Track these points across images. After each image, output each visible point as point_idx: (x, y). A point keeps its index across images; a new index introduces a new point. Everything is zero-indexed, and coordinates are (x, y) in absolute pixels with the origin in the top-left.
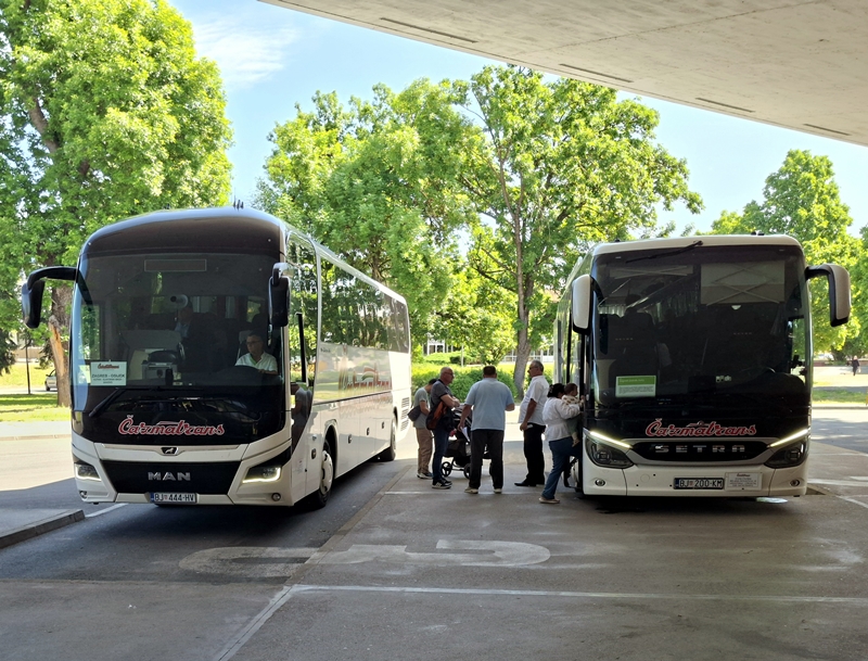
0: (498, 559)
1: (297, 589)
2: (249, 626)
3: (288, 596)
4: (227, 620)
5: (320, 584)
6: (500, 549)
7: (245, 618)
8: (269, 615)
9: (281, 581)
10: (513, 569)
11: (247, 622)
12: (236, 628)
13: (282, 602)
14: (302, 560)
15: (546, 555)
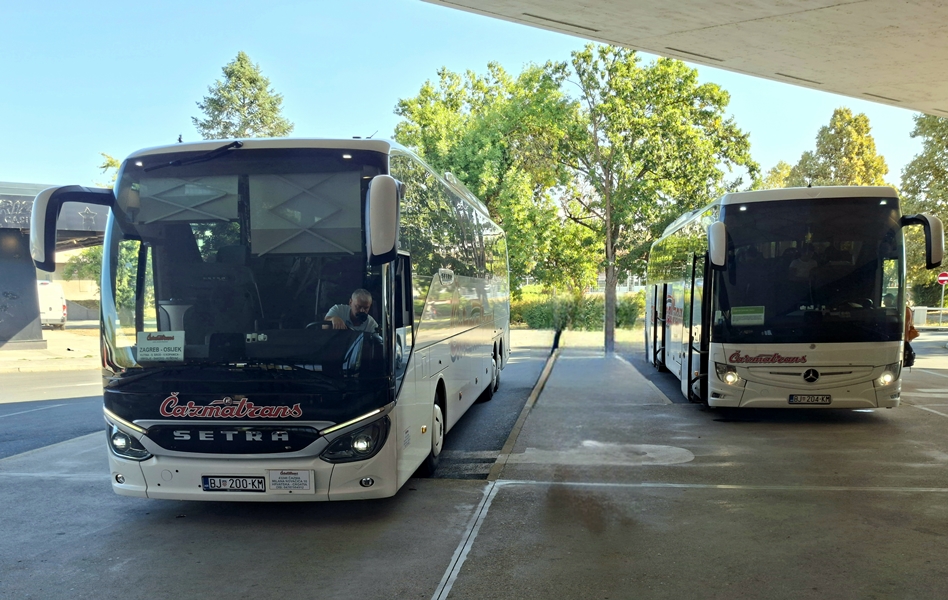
0: (652, 459)
1: (501, 483)
2: (478, 512)
3: (496, 489)
4: (458, 508)
5: (517, 479)
6: (652, 451)
7: (471, 507)
8: (488, 504)
9: (484, 477)
10: (669, 467)
11: (473, 511)
12: (468, 514)
13: (493, 494)
14: (493, 460)
15: (691, 457)
